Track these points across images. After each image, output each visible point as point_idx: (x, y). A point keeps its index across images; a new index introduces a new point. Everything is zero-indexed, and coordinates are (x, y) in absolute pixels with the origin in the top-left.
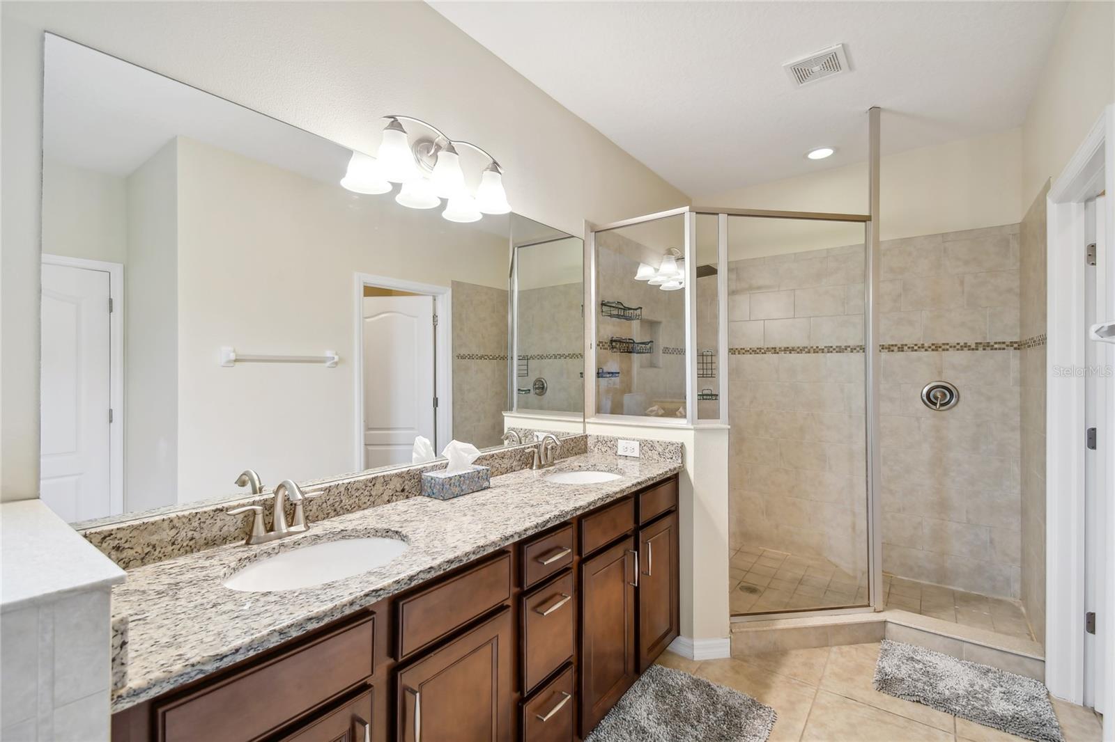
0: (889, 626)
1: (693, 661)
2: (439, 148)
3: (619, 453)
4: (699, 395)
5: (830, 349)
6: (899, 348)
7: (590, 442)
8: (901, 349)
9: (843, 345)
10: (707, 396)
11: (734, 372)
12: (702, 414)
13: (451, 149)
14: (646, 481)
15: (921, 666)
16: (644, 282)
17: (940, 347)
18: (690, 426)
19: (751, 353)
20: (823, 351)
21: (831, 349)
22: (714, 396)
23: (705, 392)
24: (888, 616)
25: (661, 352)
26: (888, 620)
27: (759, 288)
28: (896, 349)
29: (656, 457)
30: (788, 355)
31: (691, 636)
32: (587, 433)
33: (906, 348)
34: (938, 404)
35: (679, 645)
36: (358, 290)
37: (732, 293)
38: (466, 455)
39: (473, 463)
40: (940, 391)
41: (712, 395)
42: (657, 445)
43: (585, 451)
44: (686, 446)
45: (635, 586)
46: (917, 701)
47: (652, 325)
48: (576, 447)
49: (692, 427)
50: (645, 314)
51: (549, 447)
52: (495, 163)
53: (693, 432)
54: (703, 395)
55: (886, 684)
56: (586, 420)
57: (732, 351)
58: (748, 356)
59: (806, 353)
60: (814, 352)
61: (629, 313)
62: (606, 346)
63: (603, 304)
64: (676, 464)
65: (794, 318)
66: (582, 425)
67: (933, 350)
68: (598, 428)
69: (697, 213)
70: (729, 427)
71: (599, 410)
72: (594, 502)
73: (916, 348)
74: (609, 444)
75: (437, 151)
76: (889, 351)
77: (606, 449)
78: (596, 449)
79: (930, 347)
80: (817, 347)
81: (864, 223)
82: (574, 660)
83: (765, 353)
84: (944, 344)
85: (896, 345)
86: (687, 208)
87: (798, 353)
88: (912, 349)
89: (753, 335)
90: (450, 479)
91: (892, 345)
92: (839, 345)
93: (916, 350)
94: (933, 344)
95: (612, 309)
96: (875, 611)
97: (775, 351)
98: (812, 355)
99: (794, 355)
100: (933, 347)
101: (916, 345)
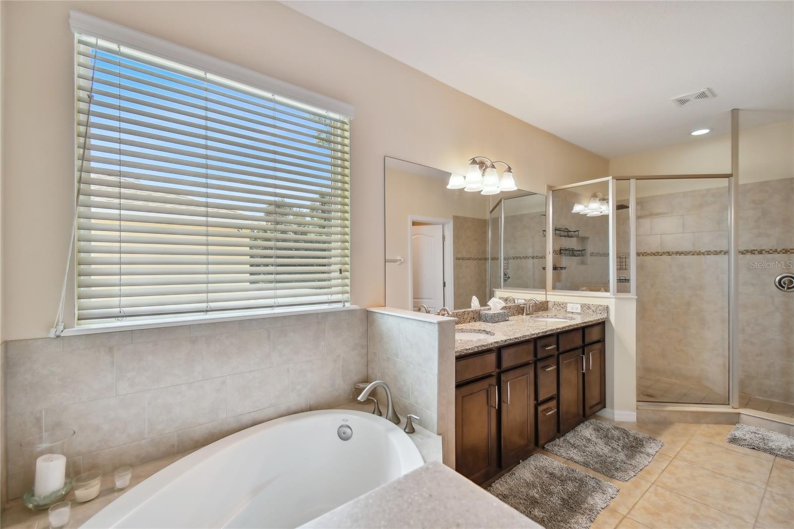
0: (742, 416)
1: (614, 421)
2: (487, 167)
3: (568, 311)
4: (617, 280)
5: (708, 253)
6: (759, 252)
7: (550, 305)
8: (760, 252)
9: (718, 250)
10: (623, 282)
11: (640, 268)
12: (619, 290)
13: (493, 167)
14: (588, 322)
15: (760, 436)
16: (578, 214)
17: (789, 251)
18: (612, 296)
19: (651, 256)
20: (703, 254)
21: (710, 253)
22: (628, 281)
23: (621, 278)
24: (741, 411)
25: (589, 255)
26: (741, 412)
27: (658, 214)
28: (757, 252)
29: (591, 312)
30: (678, 256)
31: (612, 408)
32: (548, 300)
33: (764, 252)
34: (786, 288)
35: (605, 413)
36: (410, 224)
37: (638, 217)
38: (498, 305)
39: (501, 309)
40: (788, 280)
41: (625, 280)
42: (591, 306)
43: (547, 310)
44: (610, 307)
45: (583, 373)
46: (753, 448)
47: (583, 239)
48: (542, 307)
49: (613, 297)
50: (581, 234)
51: (531, 305)
52: (509, 168)
53: (614, 299)
54: (620, 280)
55: (734, 440)
56: (547, 293)
57: (638, 254)
58: (649, 257)
59: (692, 255)
60: (697, 255)
61: (570, 234)
62: (558, 253)
63: (556, 230)
64: (604, 316)
65: (683, 233)
66: (545, 296)
67: (783, 253)
68: (554, 297)
69: (617, 180)
70: (637, 297)
71: (554, 288)
72: (565, 327)
73: (771, 252)
74: (562, 306)
75: (486, 168)
76: (751, 254)
77: (560, 308)
78: (553, 309)
79: (781, 251)
80: (700, 251)
81: (727, 179)
82: (556, 396)
83: (662, 255)
84: (791, 249)
85: (757, 250)
86: (610, 178)
87: (686, 255)
88: (768, 252)
89: (654, 244)
90: (495, 314)
91: (754, 250)
92: (715, 250)
93: (771, 253)
94: (784, 249)
95: (561, 232)
96: (733, 408)
97: (669, 254)
98: (696, 257)
99: (682, 257)
100: (784, 251)
101: (771, 250)
